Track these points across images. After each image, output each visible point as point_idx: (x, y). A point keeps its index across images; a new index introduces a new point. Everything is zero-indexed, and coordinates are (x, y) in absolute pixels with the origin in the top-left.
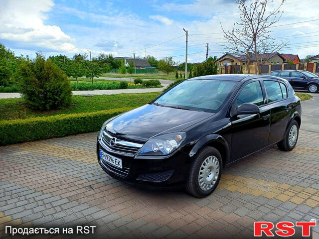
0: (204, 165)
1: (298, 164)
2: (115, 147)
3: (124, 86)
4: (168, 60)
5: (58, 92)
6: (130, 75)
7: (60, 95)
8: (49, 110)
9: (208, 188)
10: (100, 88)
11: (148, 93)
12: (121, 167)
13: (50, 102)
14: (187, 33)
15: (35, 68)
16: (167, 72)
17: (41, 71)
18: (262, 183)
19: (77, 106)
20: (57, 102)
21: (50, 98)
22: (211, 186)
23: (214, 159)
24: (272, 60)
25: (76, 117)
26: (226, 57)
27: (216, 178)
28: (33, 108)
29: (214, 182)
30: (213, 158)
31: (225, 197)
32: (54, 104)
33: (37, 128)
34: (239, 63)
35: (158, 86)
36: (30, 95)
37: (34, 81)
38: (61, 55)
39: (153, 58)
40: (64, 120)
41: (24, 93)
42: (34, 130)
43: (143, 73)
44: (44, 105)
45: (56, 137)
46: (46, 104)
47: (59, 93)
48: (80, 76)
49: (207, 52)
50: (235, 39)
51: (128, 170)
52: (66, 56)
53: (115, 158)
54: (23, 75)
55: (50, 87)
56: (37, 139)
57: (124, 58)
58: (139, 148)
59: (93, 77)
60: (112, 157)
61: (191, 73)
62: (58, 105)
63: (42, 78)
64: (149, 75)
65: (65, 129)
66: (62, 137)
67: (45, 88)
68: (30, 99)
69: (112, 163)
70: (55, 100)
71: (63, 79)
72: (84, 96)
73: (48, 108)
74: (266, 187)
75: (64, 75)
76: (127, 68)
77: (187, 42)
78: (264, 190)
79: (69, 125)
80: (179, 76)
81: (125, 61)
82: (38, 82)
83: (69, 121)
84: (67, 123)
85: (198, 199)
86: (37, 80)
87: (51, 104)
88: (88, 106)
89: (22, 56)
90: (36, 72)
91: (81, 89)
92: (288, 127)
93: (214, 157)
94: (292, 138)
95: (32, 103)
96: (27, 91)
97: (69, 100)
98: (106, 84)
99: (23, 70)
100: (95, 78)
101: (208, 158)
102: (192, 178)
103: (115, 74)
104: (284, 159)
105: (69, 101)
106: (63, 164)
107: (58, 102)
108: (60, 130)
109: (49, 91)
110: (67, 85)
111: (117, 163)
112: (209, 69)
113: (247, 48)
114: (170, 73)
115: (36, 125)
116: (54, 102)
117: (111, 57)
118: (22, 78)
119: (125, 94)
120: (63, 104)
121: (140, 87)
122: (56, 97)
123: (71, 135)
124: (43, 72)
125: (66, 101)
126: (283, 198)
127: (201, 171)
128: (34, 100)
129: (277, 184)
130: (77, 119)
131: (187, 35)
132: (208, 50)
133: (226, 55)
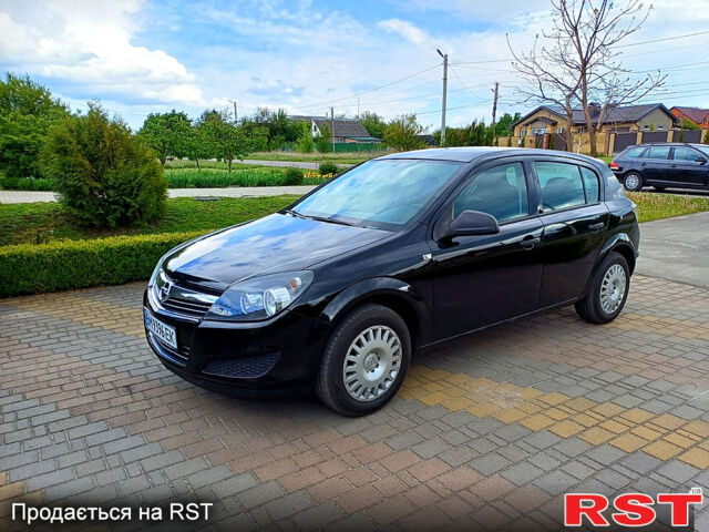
0: (359, 344)
1: (611, 352)
2: (168, 301)
3: (293, 179)
4: (407, 122)
5: (132, 188)
6: (321, 155)
7: (137, 195)
8: (115, 229)
9: (372, 397)
10: (240, 183)
12: (176, 346)
13: (115, 210)
14: (446, 60)
15: (85, 136)
16: (404, 148)
17: (97, 143)
18: (505, 389)
19: (177, 221)
20: (131, 210)
21: (116, 203)
22: (380, 392)
23: (387, 334)
24: (646, 121)
25: (149, 243)
26: (539, 115)
27: (394, 374)
28: (79, 223)
29: (388, 384)
30: (383, 332)
31: (407, 416)
32: (123, 215)
33: (62, 265)
36: (73, 195)
37: (82, 165)
38: (174, 111)
39: (376, 118)
40: (122, 249)
41: (60, 190)
42: (56, 268)
44: (103, 218)
45: (106, 285)
46: (107, 214)
47: (135, 191)
48: (205, 157)
49: (495, 104)
50: (538, 72)
51: (187, 351)
52: (185, 113)
53: (164, 325)
54: (58, 152)
55: (117, 179)
56: (62, 288)
57: (309, 118)
58: (210, 305)
59: (231, 158)
60: (161, 324)
62: (135, 218)
63: (99, 159)
64: (363, 155)
65: (125, 266)
66: (118, 284)
67: (106, 181)
68: (72, 204)
69: (161, 337)
70: (127, 206)
71: (146, 161)
72: (199, 199)
73: (113, 224)
74: (508, 399)
75: (149, 153)
76: (315, 140)
77: (445, 79)
78: (503, 405)
79: (134, 259)
81: (314, 124)
82: (89, 167)
83: (132, 249)
84: (130, 256)
85: (347, 420)
86: (87, 162)
87: (119, 215)
88: (201, 220)
89: (79, 112)
90: (85, 146)
91: (199, 185)
92: (599, 270)
93: (385, 327)
94: (610, 296)
95: (76, 213)
96: (66, 186)
97: (160, 208)
98: (257, 175)
99: (60, 140)
100: (235, 161)
101: (370, 330)
102: (326, 373)
103: (290, 154)
104: (584, 340)
105: (158, 209)
106: (95, 339)
107: (134, 212)
108: (114, 270)
109: (113, 187)
110: (153, 173)
111: (169, 338)
113: (567, 93)
115: (59, 257)
116: (123, 211)
117: (282, 116)
118: (56, 158)
119: (291, 196)
120: (145, 216)
122: (128, 200)
123: (139, 280)
124: (101, 145)
125: (151, 209)
126: (538, 423)
127: (349, 357)
128: (81, 207)
129: (538, 393)
130: (150, 246)
131: (446, 64)
132: (496, 99)
133: (540, 109)
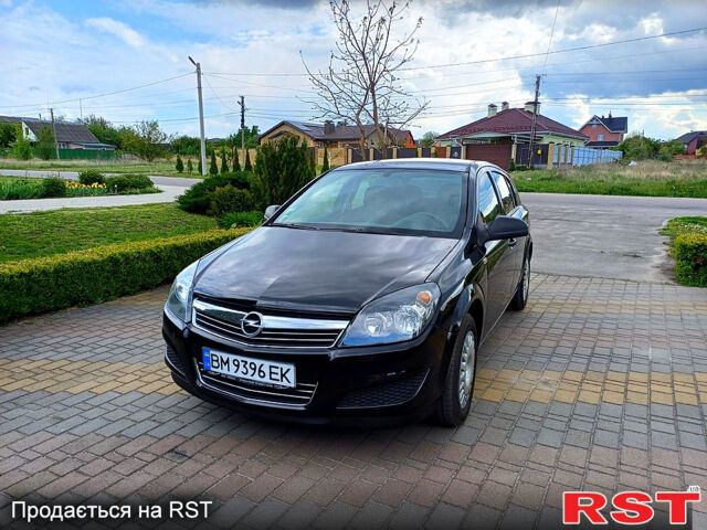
0: (465, 352)
2: (260, 335)
3: (54, 189)
4: (149, 129)
9: (465, 403)
11: (136, 207)
12: (293, 385)
14: (198, 68)
16: (148, 157)
18: (531, 376)
26: (283, 129)
31: (493, 415)
34: (311, 144)
35: (148, 189)
39: (103, 123)
43: (82, 158)
49: (243, 116)
51: (310, 389)
53: (267, 364)
57: (17, 120)
58: (338, 331)
60: (258, 362)
61: (214, 159)
64: (102, 163)
69: (256, 378)
77: (200, 88)
78: (547, 388)
80: (185, 166)
81: (24, 126)
101: (468, 336)
111: (279, 377)
112: (291, 150)
114: (156, 160)
121: (101, 193)
126: (590, 397)
129: (558, 374)
131: (199, 72)
132: (243, 112)
133: (283, 124)
